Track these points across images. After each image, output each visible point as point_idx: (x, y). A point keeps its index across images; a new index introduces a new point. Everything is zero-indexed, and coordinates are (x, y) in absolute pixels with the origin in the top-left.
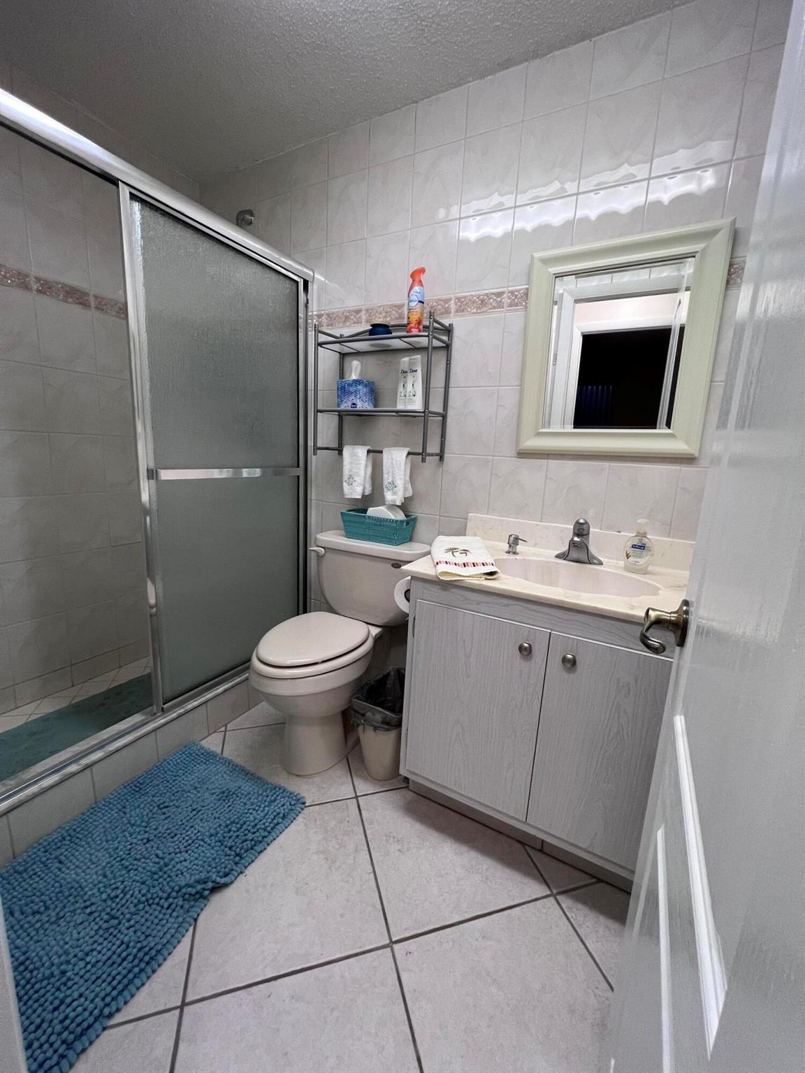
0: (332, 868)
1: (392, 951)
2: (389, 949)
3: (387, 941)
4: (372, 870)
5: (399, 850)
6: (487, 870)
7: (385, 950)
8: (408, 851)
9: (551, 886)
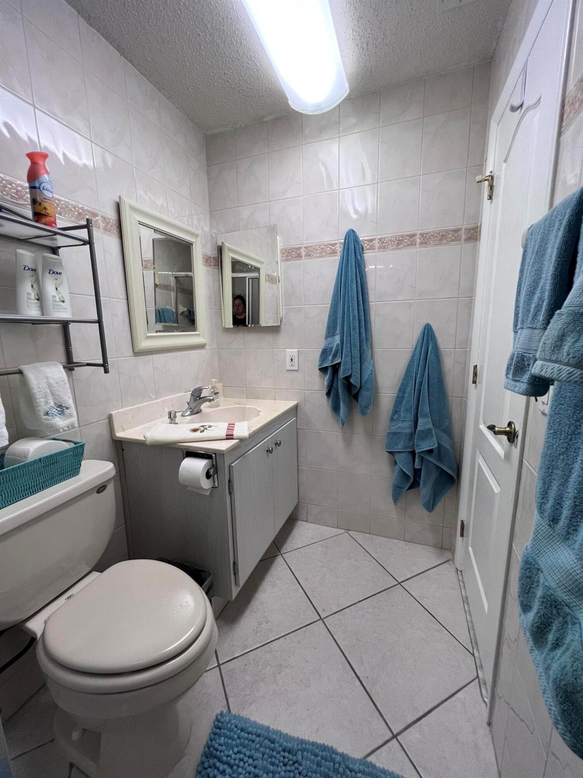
0: (286, 665)
1: (324, 618)
2: (324, 620)
3: (321, 621)
4: (283, 638)
5: (266, 623)
6: (273, 578)
7: (325, 622)
8: (266, 618)
9: (276, 555)
